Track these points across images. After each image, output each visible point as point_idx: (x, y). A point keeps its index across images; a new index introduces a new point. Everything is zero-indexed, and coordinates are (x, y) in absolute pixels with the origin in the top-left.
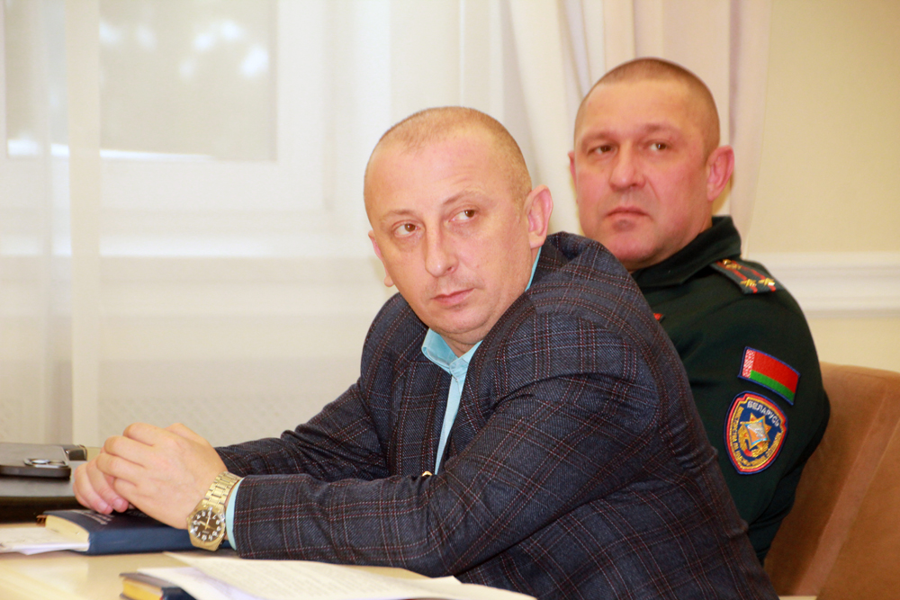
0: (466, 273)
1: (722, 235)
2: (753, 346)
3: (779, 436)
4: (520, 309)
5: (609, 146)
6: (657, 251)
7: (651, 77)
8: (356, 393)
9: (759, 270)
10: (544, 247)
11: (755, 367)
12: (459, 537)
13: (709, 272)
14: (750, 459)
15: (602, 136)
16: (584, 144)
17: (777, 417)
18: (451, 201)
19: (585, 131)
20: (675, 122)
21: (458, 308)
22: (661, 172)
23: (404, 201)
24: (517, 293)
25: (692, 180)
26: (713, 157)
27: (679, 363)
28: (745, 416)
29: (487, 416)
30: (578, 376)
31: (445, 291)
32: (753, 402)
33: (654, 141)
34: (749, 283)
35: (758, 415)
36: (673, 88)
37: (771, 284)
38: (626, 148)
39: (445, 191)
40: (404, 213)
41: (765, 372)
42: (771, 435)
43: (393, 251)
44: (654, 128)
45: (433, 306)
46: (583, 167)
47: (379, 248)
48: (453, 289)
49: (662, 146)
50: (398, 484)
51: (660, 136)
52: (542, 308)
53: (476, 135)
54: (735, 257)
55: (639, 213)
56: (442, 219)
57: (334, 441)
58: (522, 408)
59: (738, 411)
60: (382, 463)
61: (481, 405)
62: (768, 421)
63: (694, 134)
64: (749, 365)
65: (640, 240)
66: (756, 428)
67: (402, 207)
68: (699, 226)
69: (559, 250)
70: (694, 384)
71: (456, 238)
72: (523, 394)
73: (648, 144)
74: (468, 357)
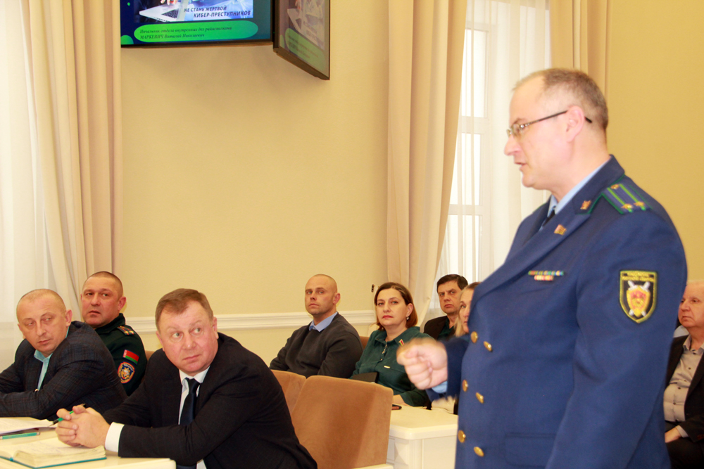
0: (48, 335)
1: (120, 319)
2: (127, 349)
3: (133, 373)
4: (64, 342)
5: (92, 293)
6: (102, 324)
7: (105, 276)
8: (13, 366)
9: (130, 328)
10: (70, 327)
11: (127, 355)
12: (47, 407)
13: (116, 329)
14: (124, 380)
15: (90, 290)
16: (85, 292)
17: (132, 368)
18: (44, 315)
19: (85, 288)
20: (111, 289)
21: (45, 345)
22: (105, 302)
23: (29, 315)
24: (63, 339)
25: (113, 305)
26: (120, 299)
27: (111, 355)
28: (123, 368)
29: (55, 373)
30: (82, 361)
31: (42, 340)
32: (126, 364)
33: (104, 293)
34: (127, 332)
35: (127, 367)
36: (111, 280)
37: (132, 332)
38: (96, 295)
39: (41, 312)
40: (29, 319)
41: (130, 356)
42: (130, 373)
43: (26, 330)
44: (105, 290)
45: (38, 344)
46: (84, 298)
47: (21, 329)
48: (45, 339)
49: (107, 295)
50: (29, 394)
51: (105, 292)
52: (71, 343)
53: (51, 297)
54: (124, 325)
55: (98, 313)
56: (41, 320)
57: (7, 381)
58: (66, 370)
59: (121, 366)
60: (20, 387)
61: (53, 371)
62: (130, 369)
63: (115, 292)
64: (125, 355)
65: (98, 320)
66: (126, 371)
67: (29, 317)
68: (116, 316)
69: (75, 325)
70: (114, 359)
71: (45, 325)
72: (66, 367)
73: (102, 294)
74: (49, 357)
